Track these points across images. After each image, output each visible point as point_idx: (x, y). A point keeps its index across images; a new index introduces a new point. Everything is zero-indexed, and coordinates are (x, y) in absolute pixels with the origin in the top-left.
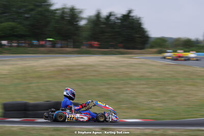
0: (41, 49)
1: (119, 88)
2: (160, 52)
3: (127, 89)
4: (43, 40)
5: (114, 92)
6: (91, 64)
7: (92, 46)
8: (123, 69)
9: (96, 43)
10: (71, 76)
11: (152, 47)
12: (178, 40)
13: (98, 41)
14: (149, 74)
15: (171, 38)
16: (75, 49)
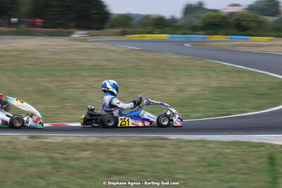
2: (124, 34)
5: (57, 87)
6: (30, 48)
7: (34, 25)
8: (72, 56)
9: (39, 20)
11: (113, 26)
12: (147, 17)
13: (42, 18)
14: (105, 63)
15: (138, 15)
16: (11, 29)
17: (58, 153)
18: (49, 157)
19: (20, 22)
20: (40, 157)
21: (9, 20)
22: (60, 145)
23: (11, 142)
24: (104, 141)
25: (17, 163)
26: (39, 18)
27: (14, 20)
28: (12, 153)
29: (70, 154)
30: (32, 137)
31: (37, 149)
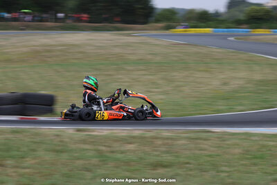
0: (14, 23)
1: (110, 75)
2: (168, 28)
3: (120, 76)
4: (16, 12)
7: (80, 20)
8: (117, 50)
9: (85, 15)
10: (49, 59)
11: (157, 21)
12: (191, 12)
13: (88, 13)
14: (150, 57)
15: (183, 9)
16: (58, 24)
17: (105, 146)
18: (95, 150)
19: (66, 17)
20: (87, 149)
21: (56, 16)
22: (106, 138)
23: (58, 136)
24: (149, 134)
25: (64, 156)
26: (85, 13)
27: (61, 15)
28: (59, 146)
29: (117, 146)
30: (79, 130)
31: (84, 142)
